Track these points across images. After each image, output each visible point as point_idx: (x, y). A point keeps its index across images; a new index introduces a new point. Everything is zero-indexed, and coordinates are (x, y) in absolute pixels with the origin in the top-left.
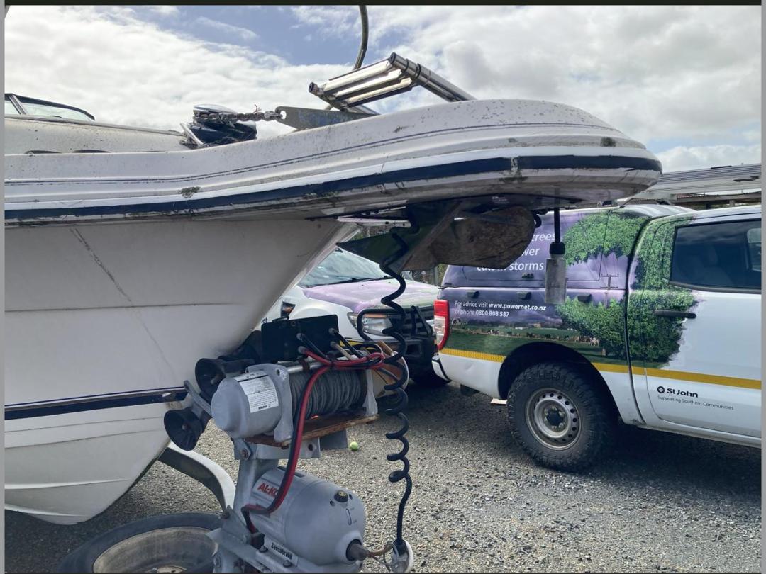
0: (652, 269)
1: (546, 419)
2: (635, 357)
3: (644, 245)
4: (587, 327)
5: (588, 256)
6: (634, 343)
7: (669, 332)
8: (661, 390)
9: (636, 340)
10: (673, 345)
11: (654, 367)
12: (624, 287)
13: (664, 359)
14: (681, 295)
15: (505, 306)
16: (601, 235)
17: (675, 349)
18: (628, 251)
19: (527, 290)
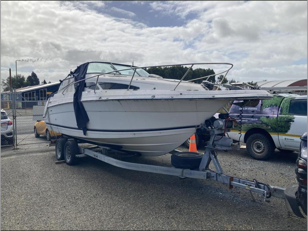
0: (284, 110)
1: (256, 147)
2: (279, 131)
3: (283, 104)
4: (268, 124)
5: (269, 106)
6: (279, 128)
7: (288, 125)
8: (285, 139)
9: (280, 127)
10: (288, 128)
11: (284, 133)
12: (277, 114)
13: (286, 132)
14: (291, 116)
15: (247, 119)
16: (272, 101)
17: (289, 129)
18: (279, 106)
19: (253, 115)
